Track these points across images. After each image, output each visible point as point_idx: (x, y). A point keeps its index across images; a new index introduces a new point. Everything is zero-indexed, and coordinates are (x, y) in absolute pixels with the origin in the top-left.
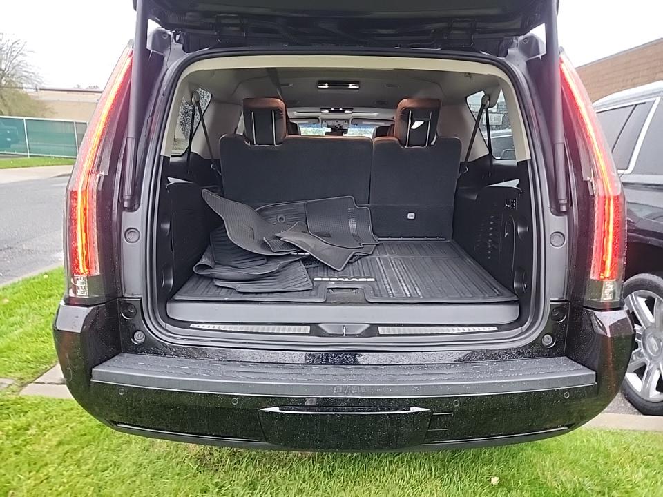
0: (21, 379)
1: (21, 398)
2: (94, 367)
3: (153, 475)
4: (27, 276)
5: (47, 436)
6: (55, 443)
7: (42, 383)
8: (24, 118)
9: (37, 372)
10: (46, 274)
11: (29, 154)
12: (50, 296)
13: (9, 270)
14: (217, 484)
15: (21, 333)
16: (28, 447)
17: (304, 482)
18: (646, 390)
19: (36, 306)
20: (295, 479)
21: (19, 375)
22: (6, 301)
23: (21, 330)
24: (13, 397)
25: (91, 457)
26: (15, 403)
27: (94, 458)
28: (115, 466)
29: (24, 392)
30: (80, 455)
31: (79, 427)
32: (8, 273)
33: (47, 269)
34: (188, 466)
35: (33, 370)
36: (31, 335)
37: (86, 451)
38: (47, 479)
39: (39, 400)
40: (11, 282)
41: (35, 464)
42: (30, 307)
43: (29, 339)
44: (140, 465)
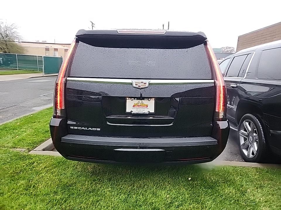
0: (28, 149)
1: (29, 155)
2: (62, 137)
3: (77, 177)
4: (25, 115)
5: (40, 165)
6: (43, 167)
7: (36, 150)
8: (16, 54)
9: (33, 147)
10: (32, 115)
11: (18, 69)
12: (34, 122)
13: (16, 114)
14: (98, 179)
15: (26, 134)
16: (34, 169)
17: (127, 178)
18: (248, 155)
19: (30, 126)
20: (124, 178)
21: (27, 148)
22: (18, 124)
23: (26, 133)
24: (27, 154)
25: (56, 171)
26: (28, 156)
27: (57, 172)
28: (64, 174)
29: (30, 153)
30: (53, 171)
31: (51, 163)
32: (16, 115)
33: (32, 113)
34: (89, 174)
35: (32, 146)
36: (30, 135)
37: (54, 170)
38: (42, 177)
39: (36, 155)
40: (19, 117)
41: (38, 173)
42: (28, 126)
43: (29, 136)
44: (73, 174)
